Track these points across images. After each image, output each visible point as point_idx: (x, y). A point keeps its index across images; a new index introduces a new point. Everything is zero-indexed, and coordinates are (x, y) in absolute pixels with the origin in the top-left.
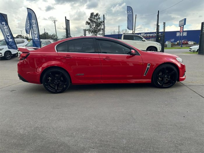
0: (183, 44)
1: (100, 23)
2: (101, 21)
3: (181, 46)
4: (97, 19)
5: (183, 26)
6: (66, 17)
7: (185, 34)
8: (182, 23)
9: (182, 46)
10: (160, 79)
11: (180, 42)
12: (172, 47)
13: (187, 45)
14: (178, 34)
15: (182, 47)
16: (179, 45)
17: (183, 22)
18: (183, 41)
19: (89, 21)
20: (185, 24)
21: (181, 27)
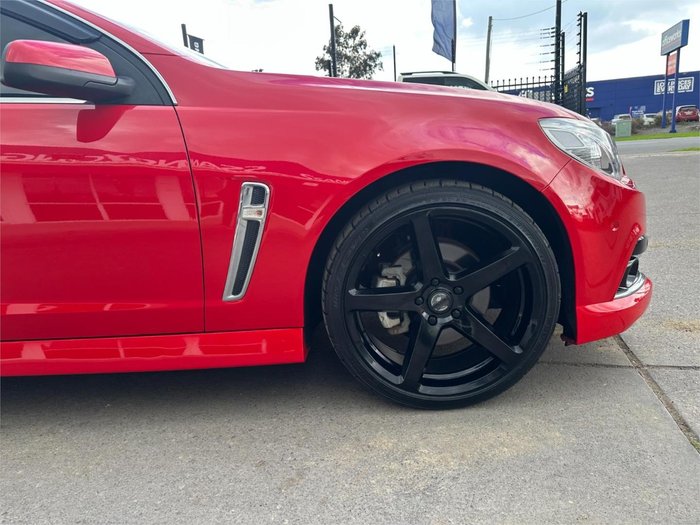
0: (678, 121)
1: (365, 61)
2: (368, 53)
3: (670, 128)
4: (355, 49)
5: (679, 49)
6: (184, 27)
7: (686, 86)
8: (672, 38)
9: (673, 128)
10: (387, 322)
11: (665, 114)
12: (634, 132)
13: (694, 124)
14: (659, 89)
15: (675, 132)
16: (664, 127)
17: (679, 34)
18: (678, 108)
19: (328, 57)
20: (684, 42)
21: (668, 54)
